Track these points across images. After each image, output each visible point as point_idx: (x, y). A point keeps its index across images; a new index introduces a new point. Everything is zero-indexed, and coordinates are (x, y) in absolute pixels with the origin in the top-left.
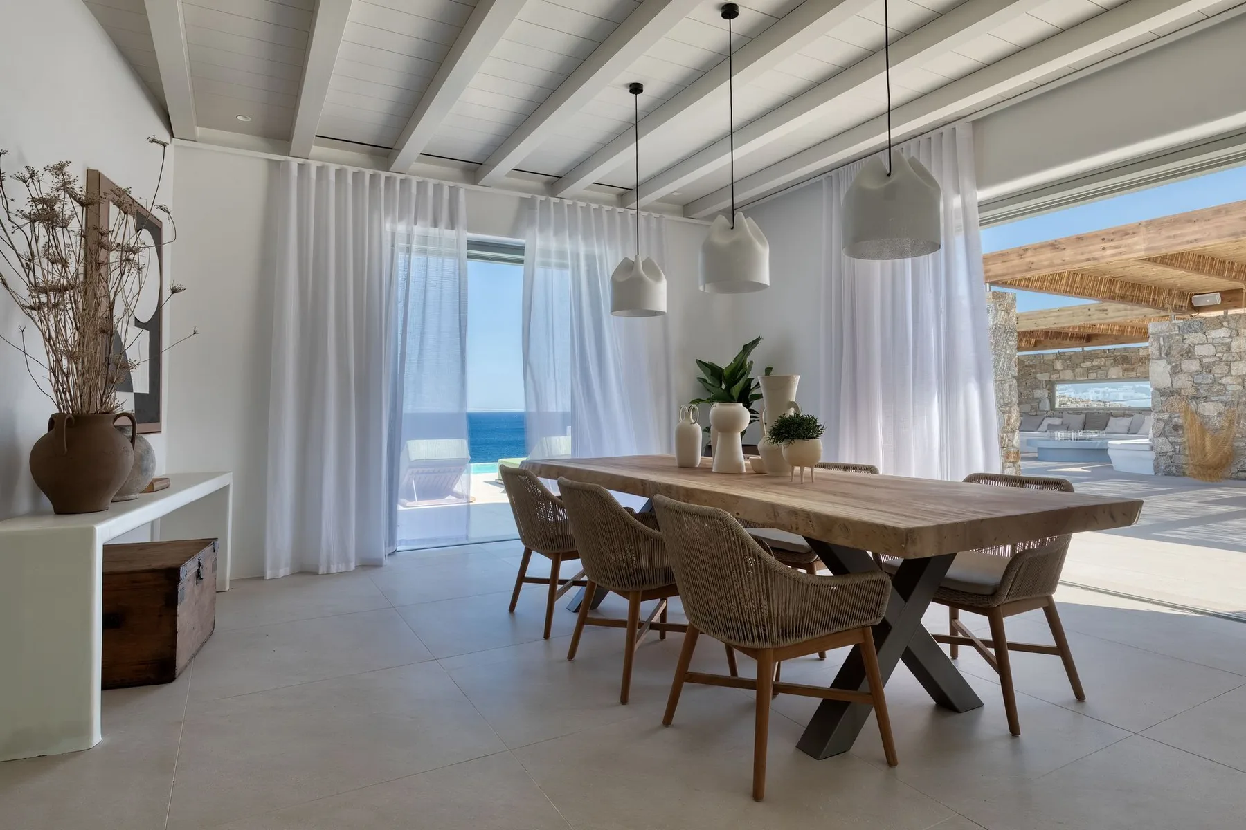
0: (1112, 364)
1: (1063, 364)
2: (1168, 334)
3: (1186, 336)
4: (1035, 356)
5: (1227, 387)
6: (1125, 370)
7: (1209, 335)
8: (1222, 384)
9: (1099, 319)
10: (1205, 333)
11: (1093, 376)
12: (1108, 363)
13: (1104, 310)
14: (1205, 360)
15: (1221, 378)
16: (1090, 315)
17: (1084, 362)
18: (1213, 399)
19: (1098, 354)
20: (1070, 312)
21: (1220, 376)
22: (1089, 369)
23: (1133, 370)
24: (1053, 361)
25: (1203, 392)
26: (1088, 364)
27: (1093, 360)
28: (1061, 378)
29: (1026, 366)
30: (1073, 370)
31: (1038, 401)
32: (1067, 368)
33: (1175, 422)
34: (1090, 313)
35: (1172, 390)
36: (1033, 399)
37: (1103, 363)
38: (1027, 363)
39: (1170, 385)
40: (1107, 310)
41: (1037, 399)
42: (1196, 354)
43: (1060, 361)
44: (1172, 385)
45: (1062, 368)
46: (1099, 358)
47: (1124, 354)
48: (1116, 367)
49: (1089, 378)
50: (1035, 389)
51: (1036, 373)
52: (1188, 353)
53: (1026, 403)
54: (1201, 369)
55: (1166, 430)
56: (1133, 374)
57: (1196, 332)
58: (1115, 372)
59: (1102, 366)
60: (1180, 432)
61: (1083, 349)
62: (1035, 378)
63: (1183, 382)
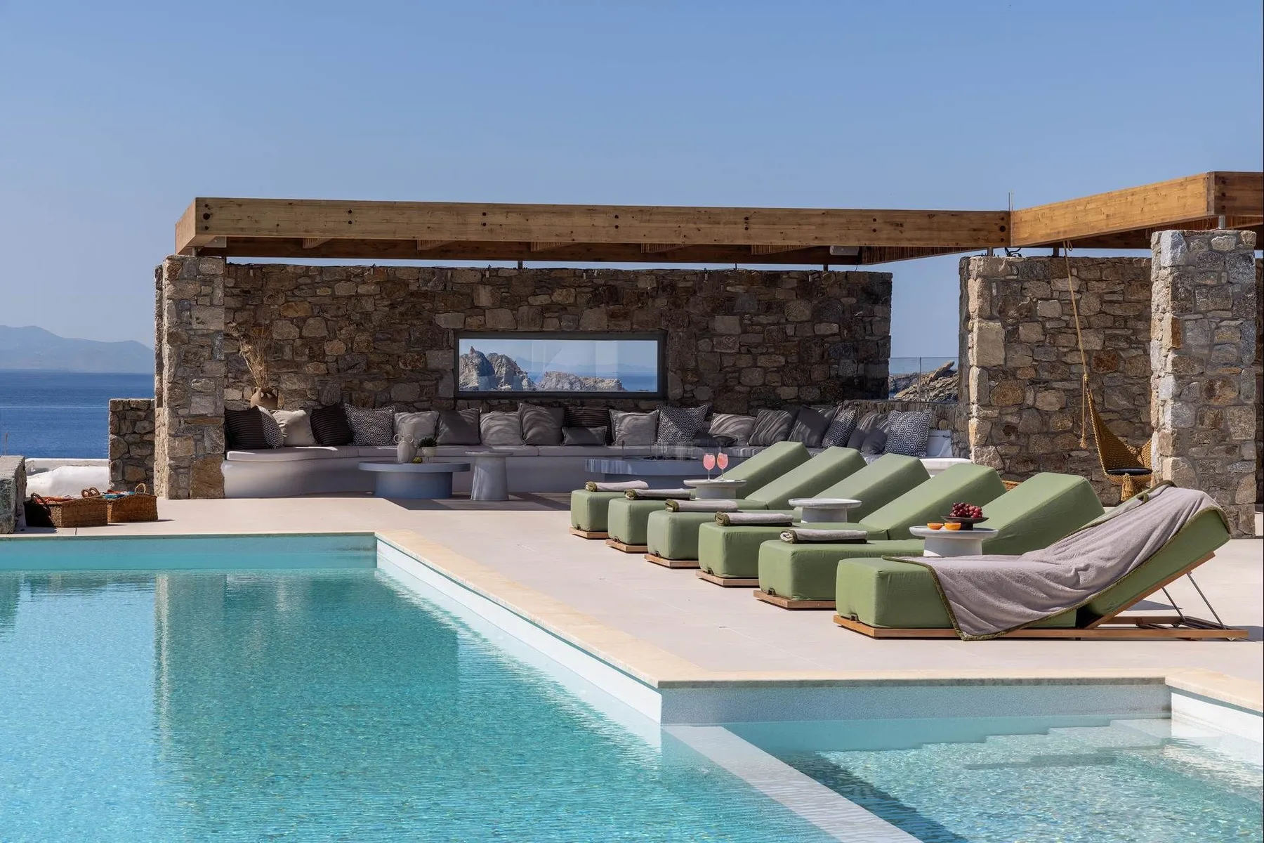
0: (588, 303)
1: (493, 295)
2: (1003, 279)
3: (1026, 285)
4: (434, 271)
5: (1072, 367)
6: (613, 316)
7: (1055, 286)
8: (1066, 363)
9: (888, 239)
10: (1049, 283)
11: (552, 324)
12: (582, 300)
13: (897, 225)
14: (1048, 325)
15: (1065, 354)
16: (875, 231)
17: (535, 294)
18: (1056, 385)
19: (562, 278)
20: (843, 220)
21: (1065, 350)
22: (545, 309)
23: (626, 315)
24: (472, 286)
25: (1045, 375)
26: (542, 300)
27: (553, 292)
28: (488, 326)
29: (412, 294)
30: (514, 309)
31: (437, 375)
32: (500, 304)
33: (1007, 422)
34: (874, 226)
35: (1004, 368)
36: (426, 370)
37: (572, 300)
38: (413, 288)
39: (1002, 363)
40: (901, 225)
41: (436, 371)
42: (1039, 313)
43: (488, 288)
44: (1006, 362)
45: (489, 305)
46: (564, 287)
47: (610, 283)
48: (596, 309)
49: (544, 329)
50: (431, 348)
51: (436, 311)
52: (1029, 315)
53: (410, 380)
54: (1042, 338)
55: (992, 434)
56: (625, 325)
57: (1039, 280)
58: (594, 317)
59: (570, 305)
60: (1013, 438)
61: (520, 265)
62: (431, 323)
63: (1021, 359)
